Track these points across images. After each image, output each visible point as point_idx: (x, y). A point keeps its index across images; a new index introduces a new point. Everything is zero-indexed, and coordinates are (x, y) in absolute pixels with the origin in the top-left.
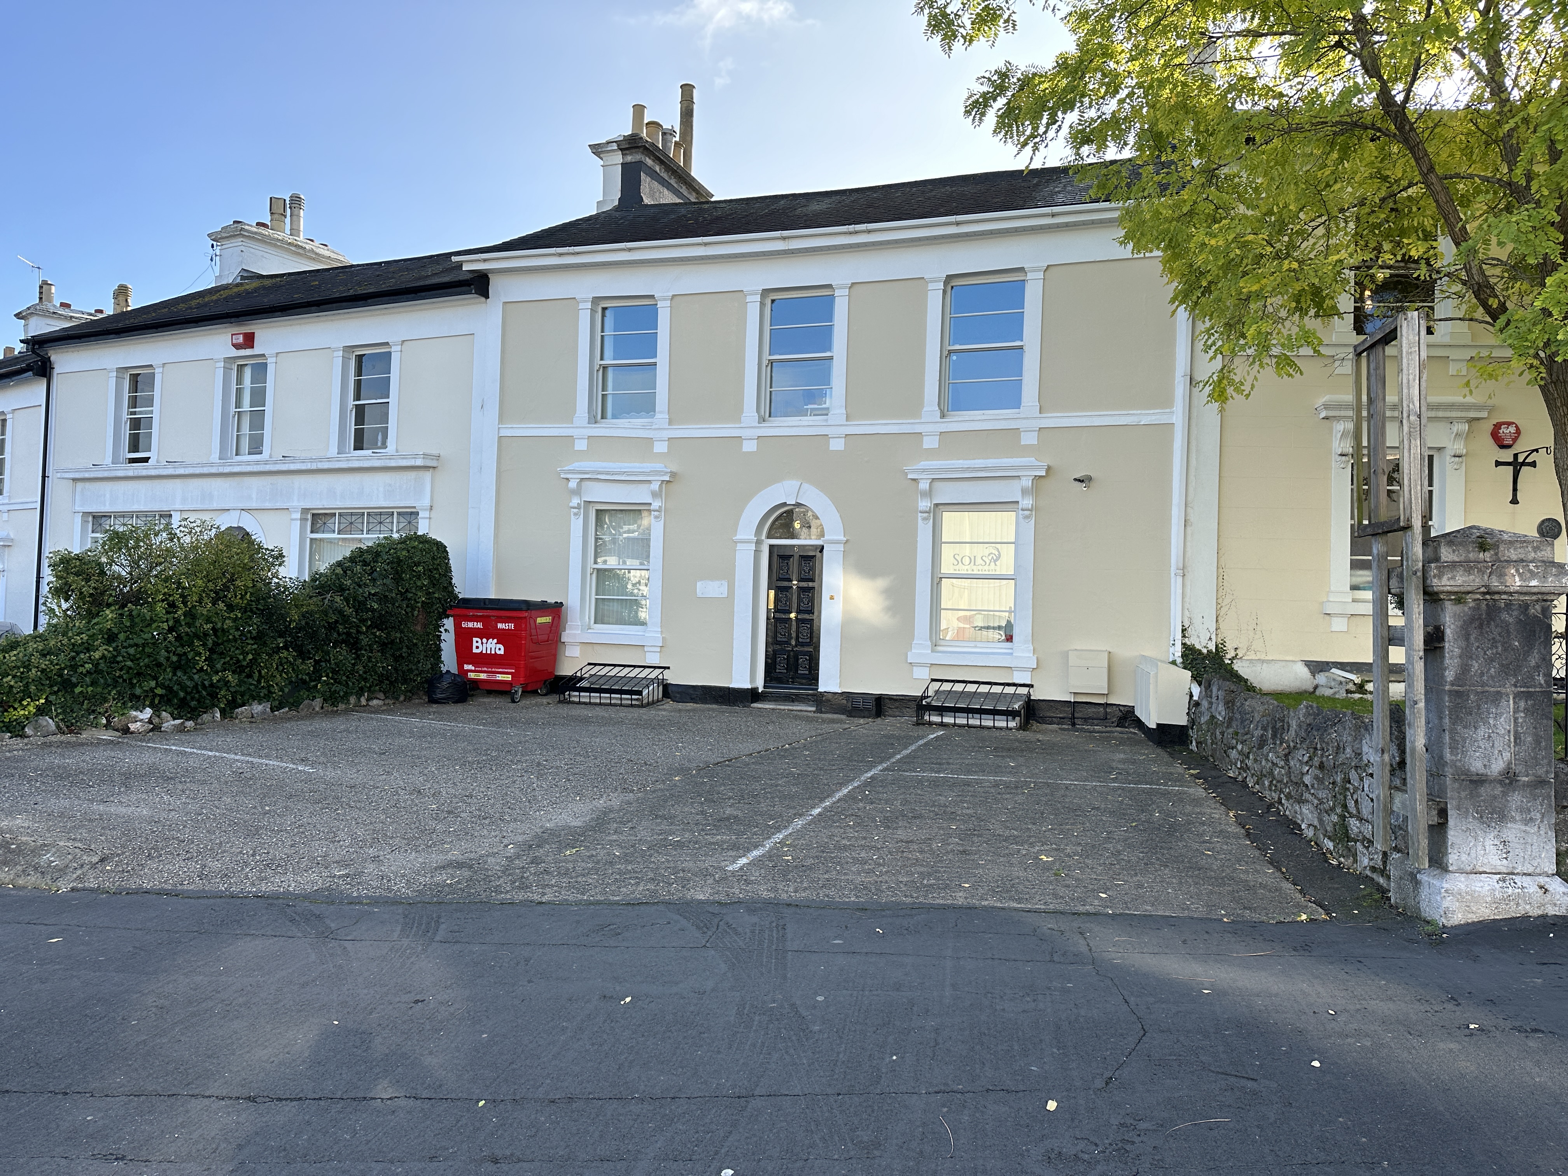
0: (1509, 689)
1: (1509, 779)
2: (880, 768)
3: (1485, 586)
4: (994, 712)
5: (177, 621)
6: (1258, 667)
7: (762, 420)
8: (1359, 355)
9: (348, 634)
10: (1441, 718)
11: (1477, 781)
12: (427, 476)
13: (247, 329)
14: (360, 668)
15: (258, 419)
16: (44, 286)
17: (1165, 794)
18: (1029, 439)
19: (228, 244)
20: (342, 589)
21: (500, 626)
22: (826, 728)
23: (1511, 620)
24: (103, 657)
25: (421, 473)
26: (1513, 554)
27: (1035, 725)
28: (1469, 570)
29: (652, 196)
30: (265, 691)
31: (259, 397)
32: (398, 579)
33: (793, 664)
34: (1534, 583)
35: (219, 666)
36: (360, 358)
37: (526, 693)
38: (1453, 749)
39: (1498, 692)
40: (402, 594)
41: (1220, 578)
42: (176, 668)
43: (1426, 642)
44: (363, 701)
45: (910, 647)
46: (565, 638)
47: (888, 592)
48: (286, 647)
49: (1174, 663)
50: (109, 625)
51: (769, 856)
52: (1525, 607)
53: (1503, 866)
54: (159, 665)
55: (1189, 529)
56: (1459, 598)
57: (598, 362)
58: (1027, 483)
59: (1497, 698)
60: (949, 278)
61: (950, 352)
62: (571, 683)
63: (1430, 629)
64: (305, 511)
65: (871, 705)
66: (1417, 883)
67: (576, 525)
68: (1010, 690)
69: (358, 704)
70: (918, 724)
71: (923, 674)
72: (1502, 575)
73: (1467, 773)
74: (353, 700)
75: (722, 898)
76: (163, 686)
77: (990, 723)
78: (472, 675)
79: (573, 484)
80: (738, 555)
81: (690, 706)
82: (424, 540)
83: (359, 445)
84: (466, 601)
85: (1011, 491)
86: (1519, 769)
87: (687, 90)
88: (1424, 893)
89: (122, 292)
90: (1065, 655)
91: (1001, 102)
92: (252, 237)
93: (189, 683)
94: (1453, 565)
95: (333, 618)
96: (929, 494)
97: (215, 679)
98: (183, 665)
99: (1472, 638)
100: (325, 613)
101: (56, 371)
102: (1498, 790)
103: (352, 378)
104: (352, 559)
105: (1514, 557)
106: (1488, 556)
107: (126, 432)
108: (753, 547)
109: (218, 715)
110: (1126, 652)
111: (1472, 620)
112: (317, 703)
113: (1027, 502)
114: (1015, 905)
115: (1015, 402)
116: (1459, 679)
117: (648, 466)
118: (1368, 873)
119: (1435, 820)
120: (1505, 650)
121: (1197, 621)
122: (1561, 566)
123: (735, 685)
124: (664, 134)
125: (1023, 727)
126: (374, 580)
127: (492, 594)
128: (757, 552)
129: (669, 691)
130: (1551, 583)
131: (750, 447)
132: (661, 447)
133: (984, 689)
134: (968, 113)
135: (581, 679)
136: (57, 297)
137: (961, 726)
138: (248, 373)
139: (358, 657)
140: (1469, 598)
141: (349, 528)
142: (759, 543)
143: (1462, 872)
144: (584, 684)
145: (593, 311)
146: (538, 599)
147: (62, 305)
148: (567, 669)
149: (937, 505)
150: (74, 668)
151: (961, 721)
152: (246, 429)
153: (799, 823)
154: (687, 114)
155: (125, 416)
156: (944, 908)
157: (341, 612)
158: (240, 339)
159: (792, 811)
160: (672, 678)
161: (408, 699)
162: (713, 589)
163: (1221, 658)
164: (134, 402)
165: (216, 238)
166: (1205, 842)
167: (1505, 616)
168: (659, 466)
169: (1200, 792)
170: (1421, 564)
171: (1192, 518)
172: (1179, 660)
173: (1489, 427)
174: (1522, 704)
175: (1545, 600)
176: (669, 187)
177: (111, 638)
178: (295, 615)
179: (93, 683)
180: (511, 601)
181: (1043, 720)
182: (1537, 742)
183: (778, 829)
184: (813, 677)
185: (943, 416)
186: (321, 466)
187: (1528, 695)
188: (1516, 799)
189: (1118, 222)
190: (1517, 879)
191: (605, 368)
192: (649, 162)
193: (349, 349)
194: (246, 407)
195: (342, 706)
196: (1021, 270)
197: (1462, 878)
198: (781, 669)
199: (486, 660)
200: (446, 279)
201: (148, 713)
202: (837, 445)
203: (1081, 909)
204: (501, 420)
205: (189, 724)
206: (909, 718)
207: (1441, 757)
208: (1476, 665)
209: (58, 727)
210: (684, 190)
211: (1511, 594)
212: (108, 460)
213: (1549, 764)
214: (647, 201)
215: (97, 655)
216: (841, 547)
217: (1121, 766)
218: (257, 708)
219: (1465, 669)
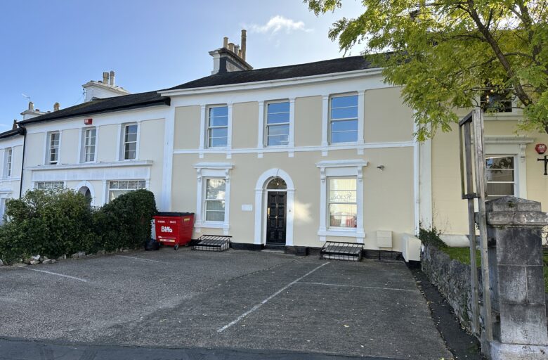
0: (524, 265)
1: (526, 304)
2: (298, 280)
3: (512, 222)
4: (349, 255)
5: (51, 223)
6: (449, 238)
7: (265, 146)
8: (461, 126)
9: (115, 226)
10: (496, 277)
11: (512, 304)
12: (149, 168)
13: (89, 118)
14: (120, 239)
15: (93, 148)
16: (31, 104)
17: (404, 293)
18: (361, 153)
19: (89, 88)
20: (113, 210)
21: (171, 222)
22: (286, 261)
23: (524, 236)
24: (22, 237)
25: (146, 167)
26: (524, 208)
27: (365, 259)
28: (505, 216)
29: (231, 68)
30: (83, 248)
31: (93, 141)
32: (134, 205)
33: (277, 236)
34: (533, 221)
35: (66, 239)
36: (127, 127)
37: (180, 246)
38: (502, 290)
39: (520, 267)
40: (136, 211)
41: (433, 204)
42: (50, 240)
43: (488, 245)
44: (121, 250)
45: (318, 229)
46: (195, 226)
47: (310, 209)
48: (91, 231)
49: (416, 236)
50: (25, 225)
51: (236, 325)
52: (530, 231)
53: (525, 341)
54: (43, 239)
55: (421, 186)
56: (502, 227)
57: (208, 127)
58: (360, 168)
59: (519, 269)
60: (330, 95)
61: (331, 122)
62: (196, 243)
63: (490, 240)
64: (107, 181)
65: (304, 251)
66: (490, 346)
67: (200, 185)
68: (356, 246)
69: (119, 252)
70: (320, 259)
71: (324, 239)
72: (519, 218)
73: (508, 301)
74: (117, 250)
75: (209, 346)
76: (45, 247)
77: (347, 259)
78: (161, 240)
79: (198, 170)
80: (256, 195)
81: (240, 251)
82: (145, 191)
83: (127, 158)
84: (160, 213)
85: (354, 172)
86: (530, 299)
87: (244, 32)
88: (493, 351)
89: (57, 105)
90: (376, 232)
91: (342, 32)
92: (96, 86)
93: (54, 245)
94: (498, 213)
95: (109, 220)
96: (325, 173)
97: (65, 243)
98: (53, 239)
99: (508, 243)
100: (107, 219)
101: (28, 133)
102: (522, 309)
103: (124, 134)
104: (119, 199)
105: (524, 210)
106: (513, 209)
107: (50, 154)
108: (261, 192)
109: (65, 257)
110: (398, 232)
111: (508, 236)
112: (103, 251)
113: (360, 176)
114: (324, 352)
115: (356, 139)
116: (503, 261)
117: (224, 164)
118: (475, 335)
119: (495, 321)
120: (522, 249)
121: (425, 220)
122: (544, 214)
123: (255, 243)
124: (235, 47)
125: (360, 260)
126: (125, 206)
127: (170, 211)
128: (263, 194)
129: (232, 245)
130: (540, 221)
131: (260, 156)
132: (229, 157)
133: (346, 245)
134: (330, 36)
135: (201, 241)
136: (35, 107)
137: (337, 260)
138: (90, 133)
139: (119, 234)
140: (506, 227)
141: (123, 186)
142: (264, 191)
143: (508, 343)
144: (201, 243)
145: (206, 109)
146: (186, 212)
147: (37, 110)
148: (196, 237)
149: (328, 177)
150: (11, 241)
151: (337, 258)
152: (89, 153)
153: (256, 307)
154: (244, 40)
155: (50, 148)
156: (295, 353)
157: (112, 218)
158: (87, 121)
159: (255, 302)
160: (233, 240)
161: (138, 249)
162: (248, 208)
163: (435, 234)
164: (53, 144)
165: (85, 87)
166: (413, 317)
167: (521, 234)
168: (228, 164)
169: (418, 292)
170: (485, 213)
171: (422, 181)
172: (418, 235)
173: (534, 146)
174: (530, 272)
175: (539, 229)
176: (237, 65)
177: (26, 230)
178: (95, 220)
179: (18, 246)
180: (176, 213)
181: (368, 257)
182: (538, 288)
183: (246, 310)
184: (284, 241)
185: (329, 144)
186: (113, 165)
187: (533, 268)
188: (529, 312)
189: (382, 74)
190: (531, 347)
191: (210, 129)
192: (229, 57)
193: (123, 124)
194: (90, 144)
195: (112, 252)
196: (356, 92)
197: (507, 346)
198: (272, 237)
199: (166, 235)
200: (156, 99)
201: (38, 257)
202: (291, 155)
203: (351, 354)
204: (174, 148)
205: (54, 261)
206: (318, 256)
207: (497, 294)
208: (510, 255)
209: (4, 263)
210: (242, 66)
211: (523, 225)
212: (44, 164)
213: (543, 298)
214: (229, 70)
215: (20, 236)
216: (293, 192)
217: (392, 279)
218: (80, 254)
219: (505, 257)
